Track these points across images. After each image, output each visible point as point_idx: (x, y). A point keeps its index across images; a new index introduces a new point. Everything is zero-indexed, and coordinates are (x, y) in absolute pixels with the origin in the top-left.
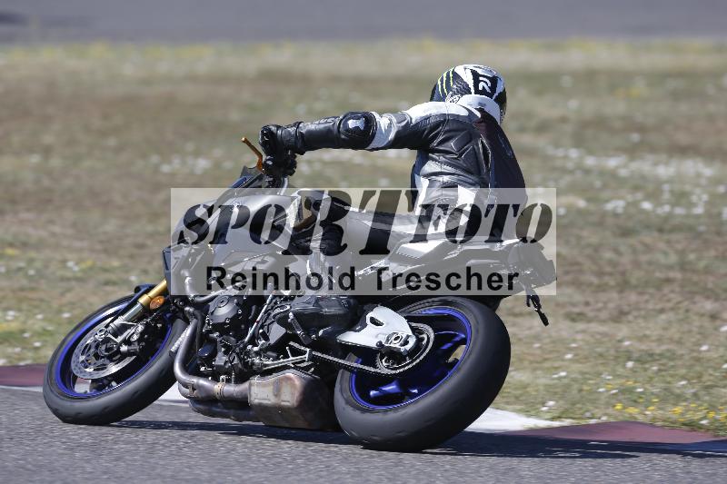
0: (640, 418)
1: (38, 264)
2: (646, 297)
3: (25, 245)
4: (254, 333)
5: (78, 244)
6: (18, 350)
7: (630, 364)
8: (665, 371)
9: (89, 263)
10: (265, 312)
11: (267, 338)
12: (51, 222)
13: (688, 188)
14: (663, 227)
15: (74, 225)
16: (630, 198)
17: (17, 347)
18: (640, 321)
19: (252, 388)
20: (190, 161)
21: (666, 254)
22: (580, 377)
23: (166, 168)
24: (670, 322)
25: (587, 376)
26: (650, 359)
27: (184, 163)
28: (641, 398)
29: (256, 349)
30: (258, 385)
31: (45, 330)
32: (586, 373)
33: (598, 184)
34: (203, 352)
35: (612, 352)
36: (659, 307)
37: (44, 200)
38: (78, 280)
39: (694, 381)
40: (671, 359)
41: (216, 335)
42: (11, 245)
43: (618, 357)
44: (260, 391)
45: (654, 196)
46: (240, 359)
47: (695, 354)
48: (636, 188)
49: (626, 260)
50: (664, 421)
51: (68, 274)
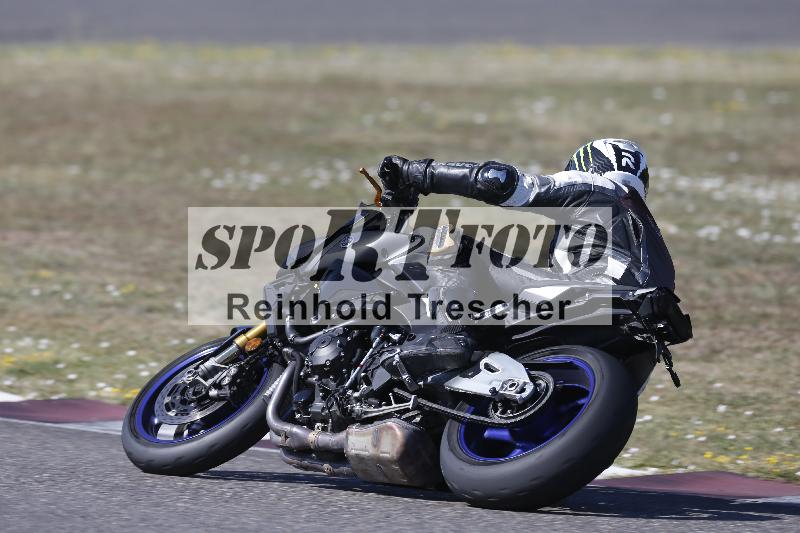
0: (731, 468)
1: (75, 288)
2: (741, 334)
3: (60, 266)
4: (356, 378)
5: (119, 266)
6: (50, 382)
7: (722, 408)
8: (760, 416)
9: (131, 288)
10: (371, 356)
11: (369, 383)
12: (90, 241)
13: (789, 214)
14: (761, 257)
15: (115, 245)
16: (725, 224)
17: (50, 379)
18: (733, 360)
19: (350, 437)
20: (244, 175)
21: (763, 286)
22: (666, 421)
23: (217, 184)
24: (766, 362)
25: (674, 421)
26: (744, 403)
27: (237, 178)
28: (732, 445)
29: (356, 394)
30: (356, 434)
31: (81, 361)
32: (673, 418)
33: (691, 208)
34: (299, 397)
35: (703, 395)
36: (755, 344)
37: (82, 217)
38: (118, 305)
39: (792, 428)
40: (766, 403)
41: (314, 379)
42: (46, 266)
43: (708, 400)
44: (358, 441)
45: (752, 222)
46: (339, 406)
47: (793, 398)
48: (732, 213)
49: (720, 292)
50: (758, 471)
51: (107, 300)
